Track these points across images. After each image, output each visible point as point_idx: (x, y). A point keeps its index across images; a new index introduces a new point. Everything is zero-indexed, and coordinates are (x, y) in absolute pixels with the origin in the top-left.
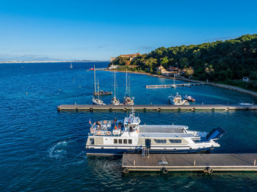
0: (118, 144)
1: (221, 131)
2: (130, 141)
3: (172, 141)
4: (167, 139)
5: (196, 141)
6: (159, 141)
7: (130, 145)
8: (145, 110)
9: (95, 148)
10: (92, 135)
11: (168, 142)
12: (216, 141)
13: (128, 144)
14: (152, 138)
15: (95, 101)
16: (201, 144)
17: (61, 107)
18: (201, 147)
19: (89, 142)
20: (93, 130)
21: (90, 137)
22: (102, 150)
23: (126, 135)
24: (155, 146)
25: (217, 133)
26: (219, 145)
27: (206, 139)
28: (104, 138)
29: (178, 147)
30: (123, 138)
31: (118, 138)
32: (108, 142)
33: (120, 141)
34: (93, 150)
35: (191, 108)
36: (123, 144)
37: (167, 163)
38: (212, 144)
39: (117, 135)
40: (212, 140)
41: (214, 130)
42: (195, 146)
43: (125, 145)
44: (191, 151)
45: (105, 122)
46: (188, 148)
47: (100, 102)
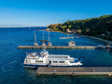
0: (37, 63)
2: (42, 62)
5: (71, 62)
7: (42, 63)
8: (56, 48)
9: (28, 64)
11: (59, 62)
12: (81, 63)
13: (41, 63)
14: (52, 61)
15: (34, 44)
16: (73, 63)
17: (20, 47)
18: (74, 65)
19: (25, 62)
20: (27, 57)
21: (25, 59)
22: (31, 65)
23: (40, 59)
24: (53, 64)
25: (82, 59)
26: (82, 64)
27: (76, 62)
28: (32, 60)
29: (63, 64)
30: (39, 60)
31: (37, 60)
32: (33, 62)
33: (38, 62)
34: (27, 65)
35: (76, 47)
36: (39, 63)
37: (56, 71)
38: (79, 63)
39: (37, 59)
40: (79, 62)
41: (81, 57)
42: (71, 64)
43: (40, 63)
44: (69, 66)
45: (34, 53)
46: (67, 65)
47: (37, 44)
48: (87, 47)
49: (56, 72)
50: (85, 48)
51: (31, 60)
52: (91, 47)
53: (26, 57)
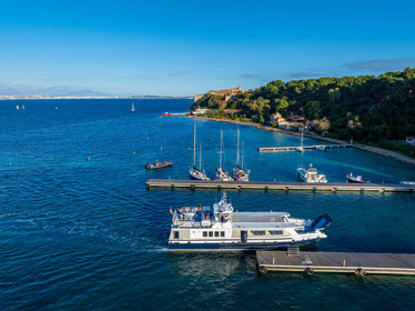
0: (208, 238)
1: (329, 219)
2: (223, 234)
3: (271, 232)
4: (267, 230)
5: (299, 232)
6: (256, 233)
7: (222, 238)
8: (266, 190)
9: (181, 242)
10: (176, 227)
11: (267, 233)
12: (322, 231)
13: (220, 238)
14: (249, 230)
15: (194, 174)
16: (305, 235)
18: (306, 239)
19: (172, 236)
20: (176, 222)
21: (173, 230)
23: (217, 227)
24: (252, 239)
25: (323, 221)
26: (326, 236)
27: (310, 229)
28: (192, 230)
29: (279, 239)
30: (213, 230)
31: (208, 230)
32: (196, 235)
33: (211, 234)
34: (177, 246)
35: (332, 187)
36: (214, 237)
38: (318, 234)
39: (207, 227)
40: (318, 230)
41: (320, 218)
42: (298, 238)
43: (217, 238)
44: (294, 243)
46: (291, 240)
48: (366, 188)
50: (362, 191)
51: (189, 231)
52: (379, 189)
53: (172, 224)
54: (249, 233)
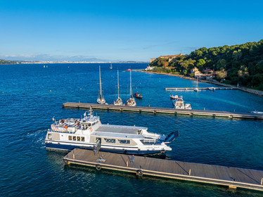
0: (72, 141)
2: (83, 139)
4: (117, 138)
5: (145, 143)
6: (108, 140)
7: (82, 142)
9: (53, 143)
11: (117, 141)
12: (168, 145)
14: (103, 137)
16: (150, 146)
17: (66, 105)
18: (151, 149)
19: (47, 137)
20: (53, 127)
21: (48, 132)
22: (59, 146)
23: (79, 133)
24: (105, 145)
25: (173, 136)
26: (170, 149)
28: (61, 134)
29: (126, 147)
30: (76, 135)
31: (72, 135)
32: (64, 139)
33: (74, 138)
34: (51, 145)
35: (189, 113)
36: (76, 141)
37: (104, 161)
38: (164, 147)
39: (71, 133)
40: (163, 143)
41: (172, 133)
42: (144, 148)
43: (79, 142)
44: (139, 153)
45: (72, 119)
46: (137, 149)
48: (218, 114)
49: (102, 162)
50: (214, 116)
51: (59, 135)
52: (229, 115)
53: (50, 128)
54: (103, 140)
